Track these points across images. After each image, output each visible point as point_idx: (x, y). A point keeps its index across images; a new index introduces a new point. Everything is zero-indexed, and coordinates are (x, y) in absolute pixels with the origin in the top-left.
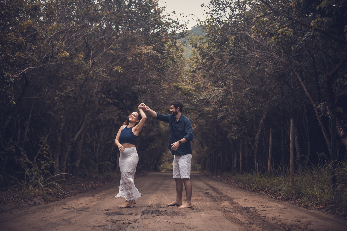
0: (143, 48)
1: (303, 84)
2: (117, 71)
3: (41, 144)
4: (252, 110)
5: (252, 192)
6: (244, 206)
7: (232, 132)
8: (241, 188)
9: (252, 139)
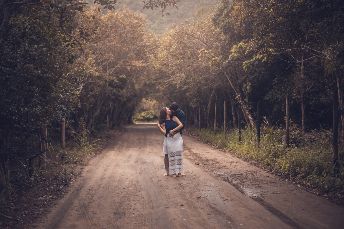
0: (137, 62)
1: (230, 82)
2: (123, 78)
3: (80, 122)
4: (205, 88)
5: (204, 144)
6: (195, 153)
7: (192, 102)
8: (198, 141)
9: (206, 107)
